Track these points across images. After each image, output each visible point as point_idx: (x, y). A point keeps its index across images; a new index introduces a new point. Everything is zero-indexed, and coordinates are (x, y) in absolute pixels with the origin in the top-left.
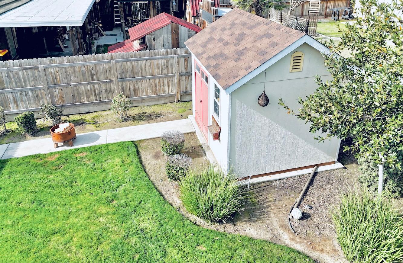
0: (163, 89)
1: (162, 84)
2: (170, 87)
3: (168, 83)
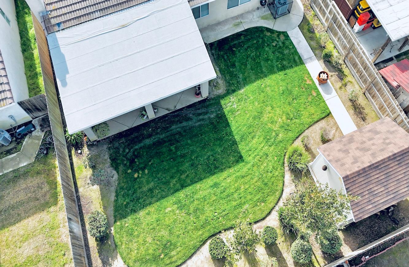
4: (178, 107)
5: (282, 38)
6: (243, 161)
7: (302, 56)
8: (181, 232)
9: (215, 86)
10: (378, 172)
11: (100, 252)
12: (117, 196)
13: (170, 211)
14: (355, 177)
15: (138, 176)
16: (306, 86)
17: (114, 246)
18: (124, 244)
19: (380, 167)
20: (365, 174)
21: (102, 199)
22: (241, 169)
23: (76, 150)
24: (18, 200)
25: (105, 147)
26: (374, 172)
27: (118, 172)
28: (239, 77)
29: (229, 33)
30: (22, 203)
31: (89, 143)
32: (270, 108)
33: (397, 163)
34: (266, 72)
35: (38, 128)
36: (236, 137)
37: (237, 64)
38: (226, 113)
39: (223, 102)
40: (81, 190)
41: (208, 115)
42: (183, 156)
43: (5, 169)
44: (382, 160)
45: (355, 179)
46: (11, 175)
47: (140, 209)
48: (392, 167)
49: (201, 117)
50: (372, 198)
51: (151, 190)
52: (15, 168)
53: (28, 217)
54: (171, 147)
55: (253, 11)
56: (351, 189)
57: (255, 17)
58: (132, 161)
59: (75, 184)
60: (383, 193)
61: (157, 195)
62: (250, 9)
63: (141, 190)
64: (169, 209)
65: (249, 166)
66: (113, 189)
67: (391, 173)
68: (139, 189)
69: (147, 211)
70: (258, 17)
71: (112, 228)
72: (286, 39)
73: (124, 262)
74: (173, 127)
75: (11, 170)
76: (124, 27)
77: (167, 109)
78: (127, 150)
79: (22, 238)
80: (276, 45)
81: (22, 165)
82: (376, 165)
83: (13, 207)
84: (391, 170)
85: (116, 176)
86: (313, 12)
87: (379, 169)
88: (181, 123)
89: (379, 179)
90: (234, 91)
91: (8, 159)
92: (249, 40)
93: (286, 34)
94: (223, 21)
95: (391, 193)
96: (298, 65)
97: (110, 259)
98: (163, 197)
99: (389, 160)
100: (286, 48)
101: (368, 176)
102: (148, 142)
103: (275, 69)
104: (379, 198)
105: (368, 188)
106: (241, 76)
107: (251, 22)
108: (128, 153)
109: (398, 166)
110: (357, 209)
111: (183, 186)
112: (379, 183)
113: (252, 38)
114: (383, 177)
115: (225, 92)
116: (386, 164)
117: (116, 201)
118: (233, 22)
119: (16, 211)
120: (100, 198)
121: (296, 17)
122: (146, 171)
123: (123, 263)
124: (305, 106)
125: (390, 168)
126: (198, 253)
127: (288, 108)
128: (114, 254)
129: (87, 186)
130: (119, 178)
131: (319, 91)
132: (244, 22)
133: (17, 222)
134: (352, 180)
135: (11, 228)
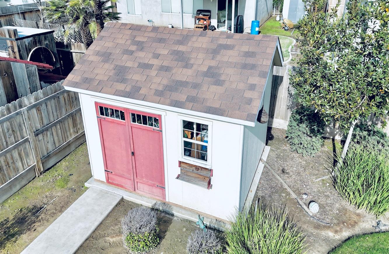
0: (14, 169)
1: (10, 161)
2: (25, 160)
3: (20, 154)
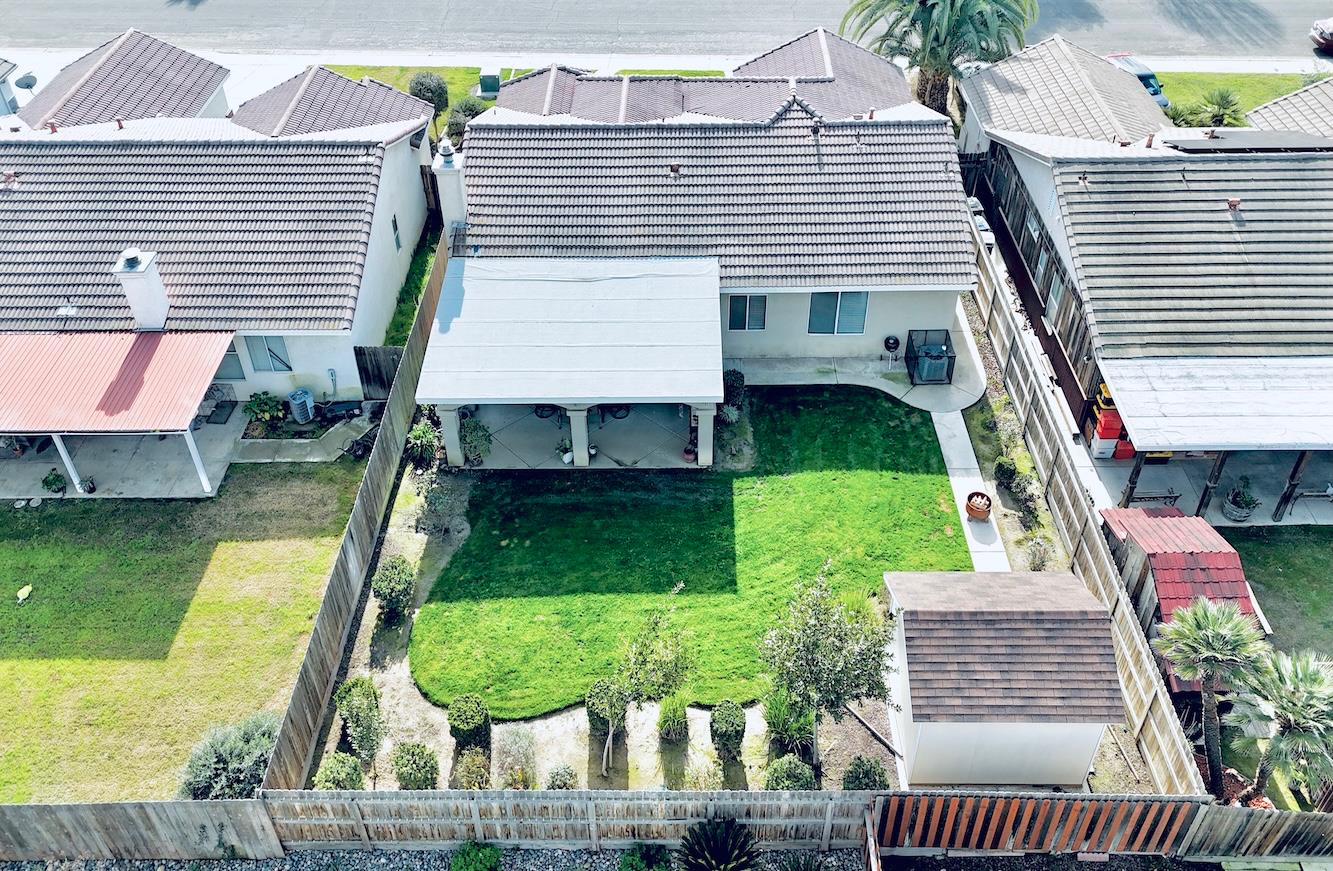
4: (641, 465)
5: (916, 419)
6: (735, 592)
7: (949, 461)
8: (548, 665)
9: (734, 455)
10: (992, 634)
11: (375, 641)
12: (451, 563)
13: (543, 622)
14: (934, 621)
15: (508, 545)
16: (935, 512)
17: (406, 640)
18: (427, 643)
19: (997, 626)
20: (959, 627)
21: (422, 559)
22: (724, 602)
23: (416, 468)
24: (276, 507)
25: (469, 483)
26: (982, 631)
27: (472, 527)
28: (789, 454)
29: (800, 380)
30: (280, 515)
31: (442, 467)
32: (835, 523)
33: (1043, 634)
34: (854, 462)
35: (367, 415)
36: (737, 547)
37: (794, 431)
38: (736, 502)
39: (737, 484)
40: (390, 530)
41: (697, 495)
42: (612, 543)
43: (280, 457)
44: (1005, 613)
45: (931, 626)
46: (284, 468)
47: (485, 598)
48: (1029, 638)
49: (679, 494)
50: (966, 686)
51: (521, 575)
52: (297, 460)
53: (279, 538)
54: (595, 522)
55: (869, 358)
56: (917, 642)
57: (868, 370)
58: (508, 519)
59: (387, 518)
60: (996, 685)
61: (528, 588)
62: (864, 353)
63: (503, 569)
64: (541, 618)
65: (744, 605)
66: (451, 550)
67: (1025, 651)
68: (500, 566)
69: (497, 606)
70: (875, 373)
71: (417, 611)
72: (921, 423)
73: (412, 672)
74: (617, 493)
75: (289, 460)
76: (585, 280)
77: (617, 462)
78: (508, 500)
79: (251, 567)
80: (898, 426)
81: (311, 460)
82: (990, 618)
83: (262, 516)
84: (1025, 642)
85: (467, 532)
86: (1005, 396)
87: (997, 629)
88: (635, 491)
89: (993, 651)
90: (768, 473)
91: (292, 443)
92: (839, 402)
93: (926, 415)
94: (797, 358)
95: (1017, 693)
96: (932, 473)
97: (388, 657)
98: (539, 594)
99: (1025, 620)
100: (916, 437)
101: (966, 633)
102: (554, 499)
103: (877, 464)
104: (983, 693)
105: (961, 659)
106: (795, 453)
107: (858, 375)
108: (507, 505)
109: (1043, 642)
110: (923, 693)
111: (587, 590)
112: (989, 658)
113: (847, 401)
114: (1003, 650)
115: (749, 469)
116: (1013, 626)
117: (446, 570)
118: (818, 367)
119: (264, 523)
120: (421, 555)
121: (963, 394)
122: (528, 543)
123: (409, 674)
124: (917, 546)
125: (1023, 638)
126: (565, 715)
127: (875, 536)
128: (399, 653)
129: (404, 529)
130: (469, 537)
131: (961, 530)
132: (842, 373)
133: (258, 540)
134: (924, 626)
135: (241, 545)
